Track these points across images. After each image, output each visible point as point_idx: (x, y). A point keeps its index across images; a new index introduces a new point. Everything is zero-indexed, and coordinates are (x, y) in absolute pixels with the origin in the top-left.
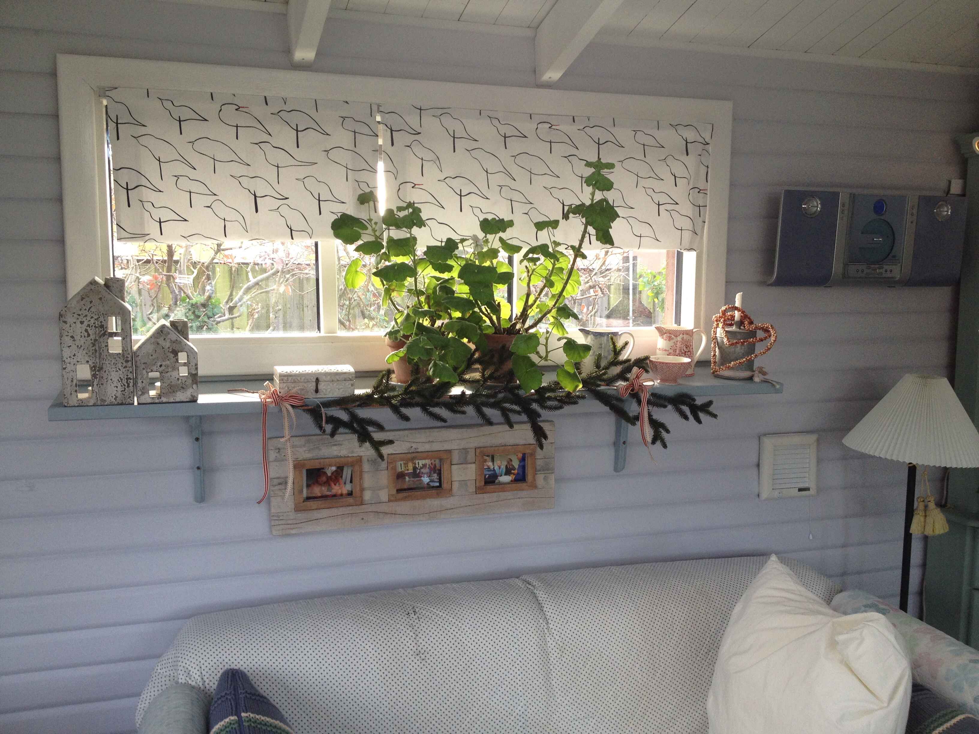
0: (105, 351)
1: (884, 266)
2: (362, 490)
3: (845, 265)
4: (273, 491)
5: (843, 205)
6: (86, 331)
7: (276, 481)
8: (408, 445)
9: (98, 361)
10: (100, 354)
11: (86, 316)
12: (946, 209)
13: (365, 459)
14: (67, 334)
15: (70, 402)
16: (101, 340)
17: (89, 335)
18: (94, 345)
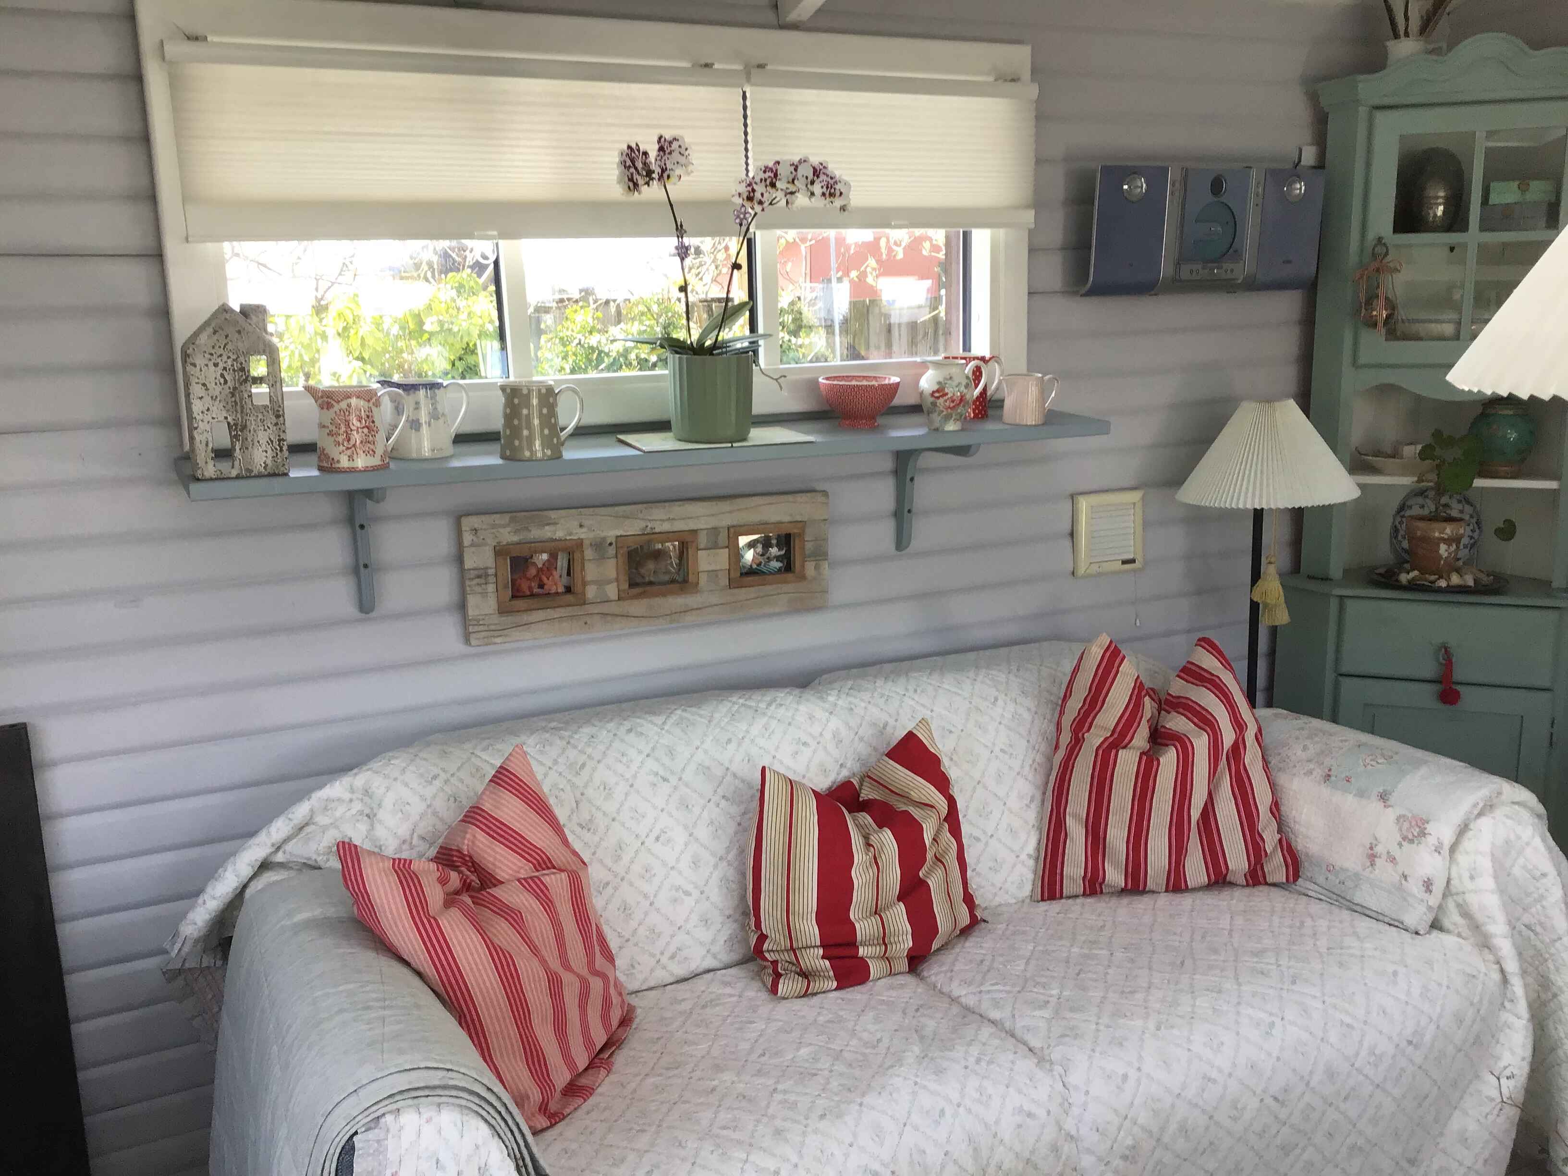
0: (248, 401)
1: (1224, 265)
2: (584, 584)
3: (1178, 264)
4: (469, 586)
5: (1173, 185)
6: (222, 376)
7: (473, 574)
8: (643, 524)
9: (239, 416)
10: (242, 407)
11: (221, 355)
12: (1298, 186)
13: (586, 543)
14: (197, 381)
15: (205, 474)
16: (243, 388)
17: (226, 382)
18: (233, 395)
